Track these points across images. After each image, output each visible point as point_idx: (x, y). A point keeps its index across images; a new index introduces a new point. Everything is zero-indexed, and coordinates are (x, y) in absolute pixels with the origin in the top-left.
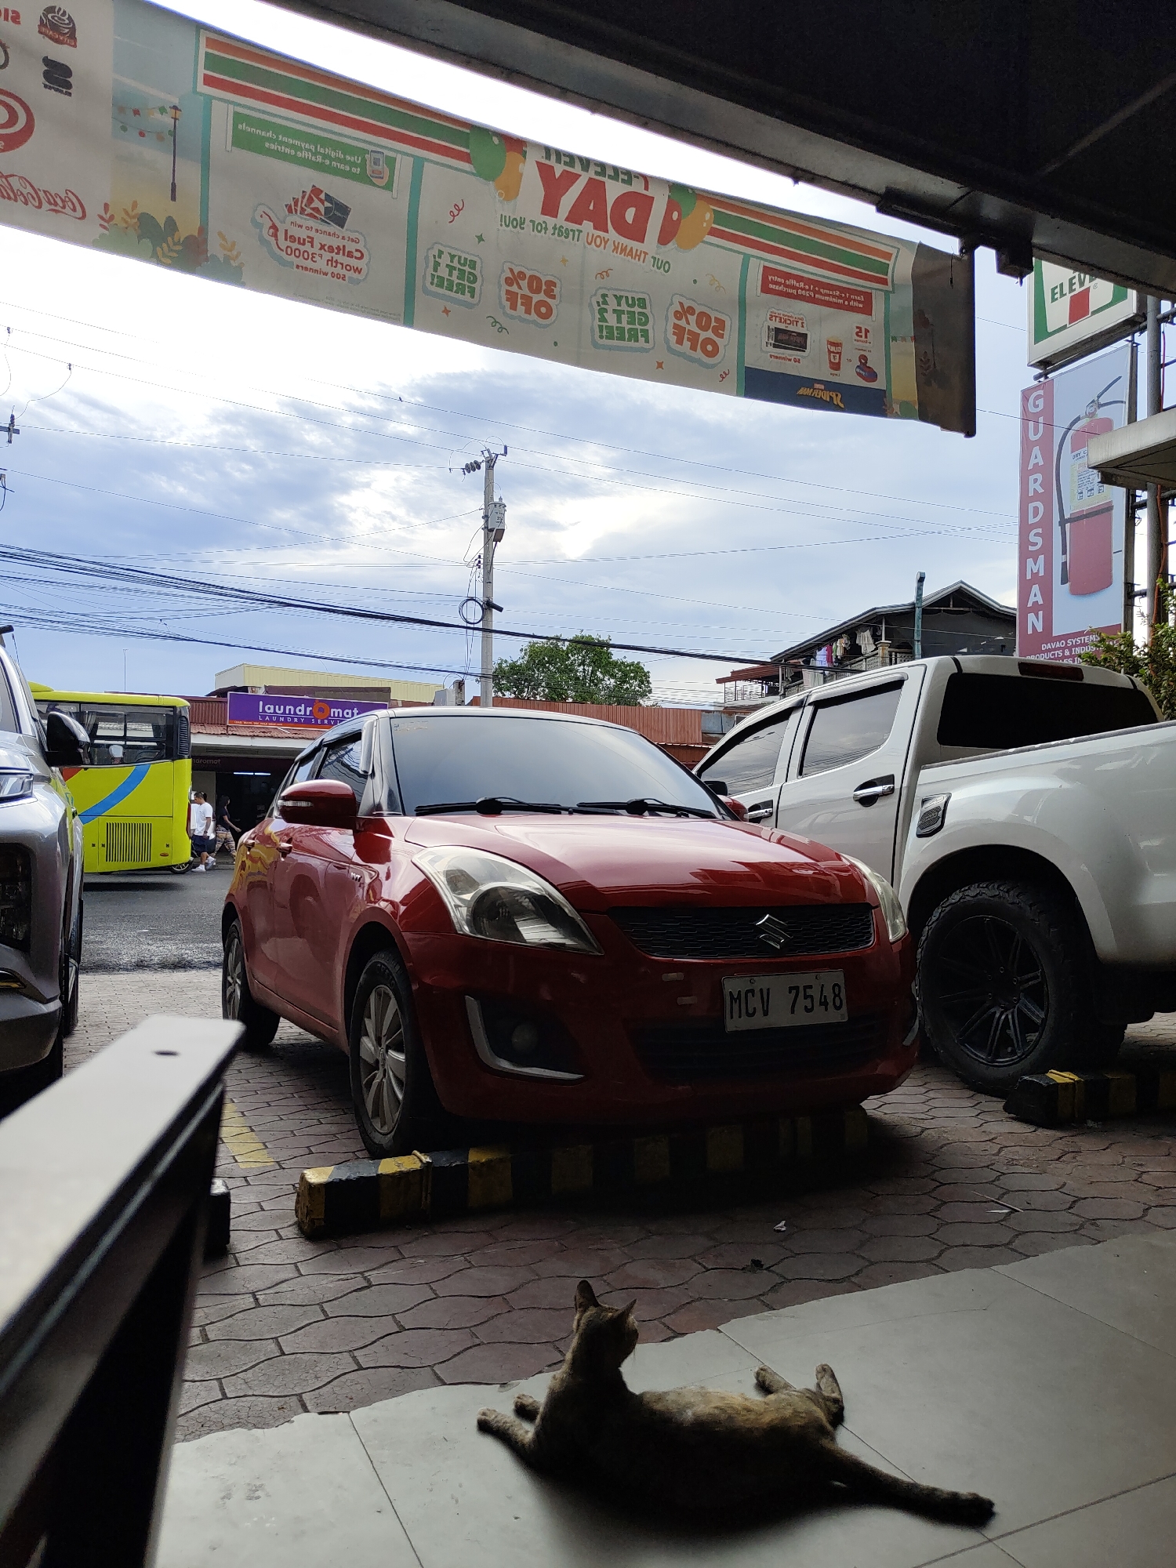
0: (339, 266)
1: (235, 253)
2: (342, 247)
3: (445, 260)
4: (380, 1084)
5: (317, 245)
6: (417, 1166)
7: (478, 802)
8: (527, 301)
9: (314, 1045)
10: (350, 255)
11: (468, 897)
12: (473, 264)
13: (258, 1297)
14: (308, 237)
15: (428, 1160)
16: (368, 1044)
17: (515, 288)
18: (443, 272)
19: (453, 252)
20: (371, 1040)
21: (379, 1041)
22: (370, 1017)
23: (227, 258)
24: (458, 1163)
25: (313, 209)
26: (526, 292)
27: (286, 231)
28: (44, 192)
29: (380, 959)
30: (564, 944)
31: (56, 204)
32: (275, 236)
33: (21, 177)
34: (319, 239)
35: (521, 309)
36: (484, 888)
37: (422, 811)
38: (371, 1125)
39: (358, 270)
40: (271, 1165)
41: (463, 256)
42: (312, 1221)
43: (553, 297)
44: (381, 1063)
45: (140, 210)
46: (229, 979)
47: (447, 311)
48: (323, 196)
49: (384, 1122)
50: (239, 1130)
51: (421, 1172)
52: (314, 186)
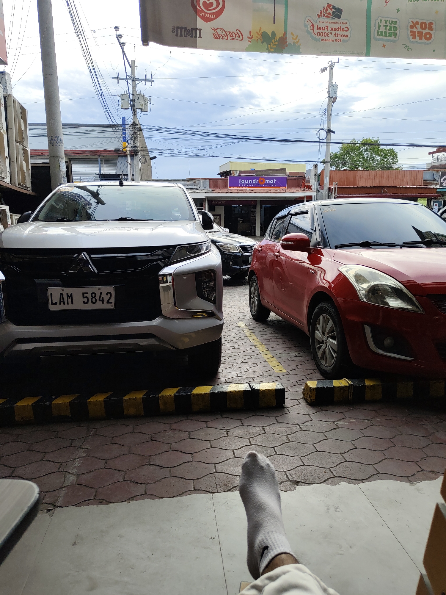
0: (339, 36)
1: (297, 40)
2: (340, 28)
3: (383, 23)
4: (325, 349)
5: (329, 29)
6: (347, 385)
7: (360, 243)
8: (420, 34)
10: (343, 30)
11: (365, 286)
12: (395, 23)
13: (301, 426)
14: (326, 26)
15: (351, 383)
16: (318, 334)
17: (414, 29)
18: (382, 29)
19: (386, 19)
20: (320, 333)
21: (324, 334)
22: (319, 324)
23: (294, 43)
24: (362, 385)
25: (327, 14)
26: (419, 30)
27: (317, 26)
28: (229, 32)
29: (325, 305)
31: (233, 36)
32: (313, 29)
33: (221, 28)
34: (331, 26)
35: (417, 38)
36: (372, 284)
37: (337, 247)
38: (320, 362)
39: (347, 36)
40: (286, 372)
41: (391, 20)
42: (311, 400)
43: (433, 30)
44: (325, 342)
45: (262, 31)
46: (252, 296)
47: (384, 46)
48: (332, 7)
49: (326, 362)
50: (269, 356)
51: (348, 387)
52: (328, 4)
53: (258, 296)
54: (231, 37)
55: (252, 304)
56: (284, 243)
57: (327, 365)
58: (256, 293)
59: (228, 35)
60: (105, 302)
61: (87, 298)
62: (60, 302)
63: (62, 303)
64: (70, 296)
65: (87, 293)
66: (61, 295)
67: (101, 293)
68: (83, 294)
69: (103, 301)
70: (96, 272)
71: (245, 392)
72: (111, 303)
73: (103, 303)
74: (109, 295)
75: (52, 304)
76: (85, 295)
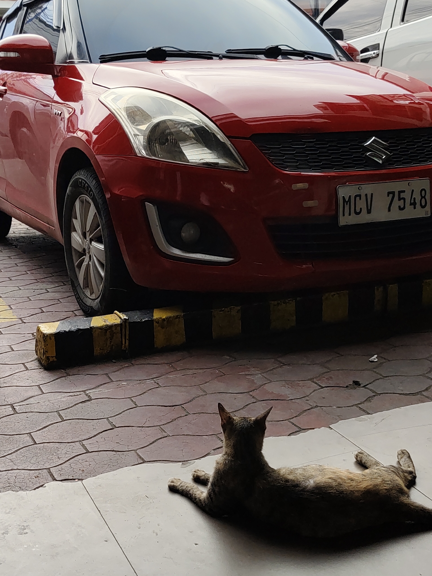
4: (88, 265)
6: (118, 321)
7: (147, 51)
9: (38, 237)
11: (144, 127)
13: (15, 407)
20: (79, 235)
22: (76, 218)
24: (147, 319)
29: (80, 175)
30: (217, 164)
36: (156, 121)
37: (105, 59)
40: (16, 321)
42: (48, 358)
44: (87, 251)
49: (92, 291)
51: (120, 325)
56: (2, 54)
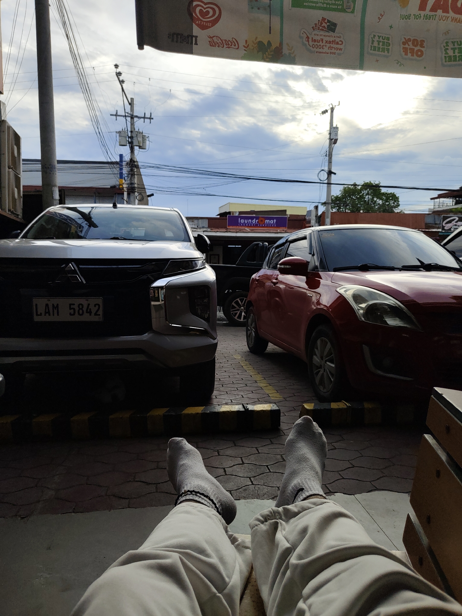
0: (333, 49)
1: (293, 51)
2: (334, 41)
3: (376, 38)
4: (323, 374)
5: (324, 42)
6: (345, 407)
7: (359, 265)
8: (412, 51)
10: (337, 43)
11: (363, 305)
12: (388, 39)
14: (321, 39)
15: (350, 405)
16: (316, 359)
17: (407, 46)
18: (376, 44)
19: (380, 35)
21: (322, 358)
23: (290, 53)
24: (361, 407)
25: (322, 27)
26: (411, 46)
27: (312, 38)
28: (225, 40)
29: (322, 328)
30: (406, 327)
31: (229, 44)
32: (308, 41)
33: (217, 36)
34: (325, 39)
35: (409, 55)
36: (371, 303)
37: (337, 270)
38: (319, 388)
39: (341, 49)
40: (282, 399)
41: (384, 36)
43: (424, 47)
44: (323, 366)
45: (258, 40)
47: (377, 61)
48: (326, 21)
49: (324, 388)
50: (265, 385)
51: (347, 409)
52: (323, 17)
53: (256, 328)
54: (227, 45)
55: (249, 336)
56: (282, 266)
57: (325, 391)
58: (253, 325)
59: (224, 44)
60: (93, 314)
61: (74, 309)
62: (46, 313)
63: (47, 314)
64: (56, 307)
65: (74, 304)
66: (47, 305)
67: (89, 305)
68: (70, 305)
69: (90, 313)
70: (84, 282)
71: (238, 412)
72: (99, 315)
73: (90, 315)
74: (97, 306)
75: (37, 315)
76: (72, 306)
